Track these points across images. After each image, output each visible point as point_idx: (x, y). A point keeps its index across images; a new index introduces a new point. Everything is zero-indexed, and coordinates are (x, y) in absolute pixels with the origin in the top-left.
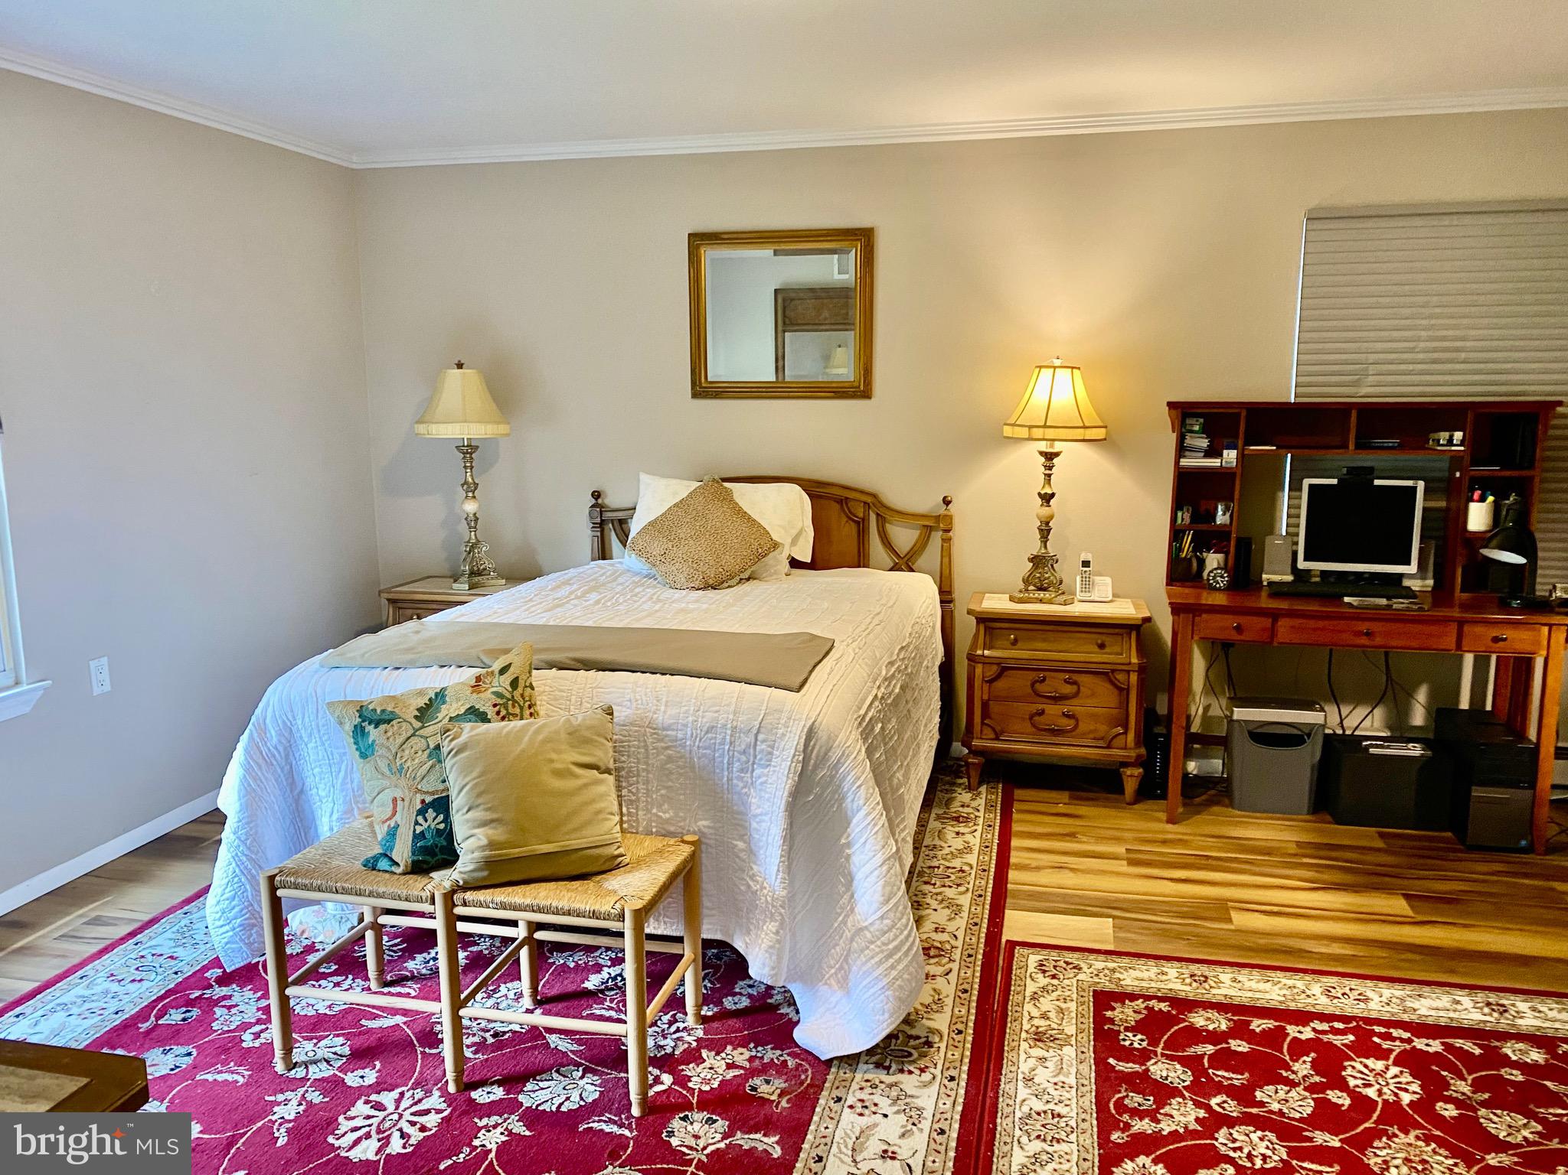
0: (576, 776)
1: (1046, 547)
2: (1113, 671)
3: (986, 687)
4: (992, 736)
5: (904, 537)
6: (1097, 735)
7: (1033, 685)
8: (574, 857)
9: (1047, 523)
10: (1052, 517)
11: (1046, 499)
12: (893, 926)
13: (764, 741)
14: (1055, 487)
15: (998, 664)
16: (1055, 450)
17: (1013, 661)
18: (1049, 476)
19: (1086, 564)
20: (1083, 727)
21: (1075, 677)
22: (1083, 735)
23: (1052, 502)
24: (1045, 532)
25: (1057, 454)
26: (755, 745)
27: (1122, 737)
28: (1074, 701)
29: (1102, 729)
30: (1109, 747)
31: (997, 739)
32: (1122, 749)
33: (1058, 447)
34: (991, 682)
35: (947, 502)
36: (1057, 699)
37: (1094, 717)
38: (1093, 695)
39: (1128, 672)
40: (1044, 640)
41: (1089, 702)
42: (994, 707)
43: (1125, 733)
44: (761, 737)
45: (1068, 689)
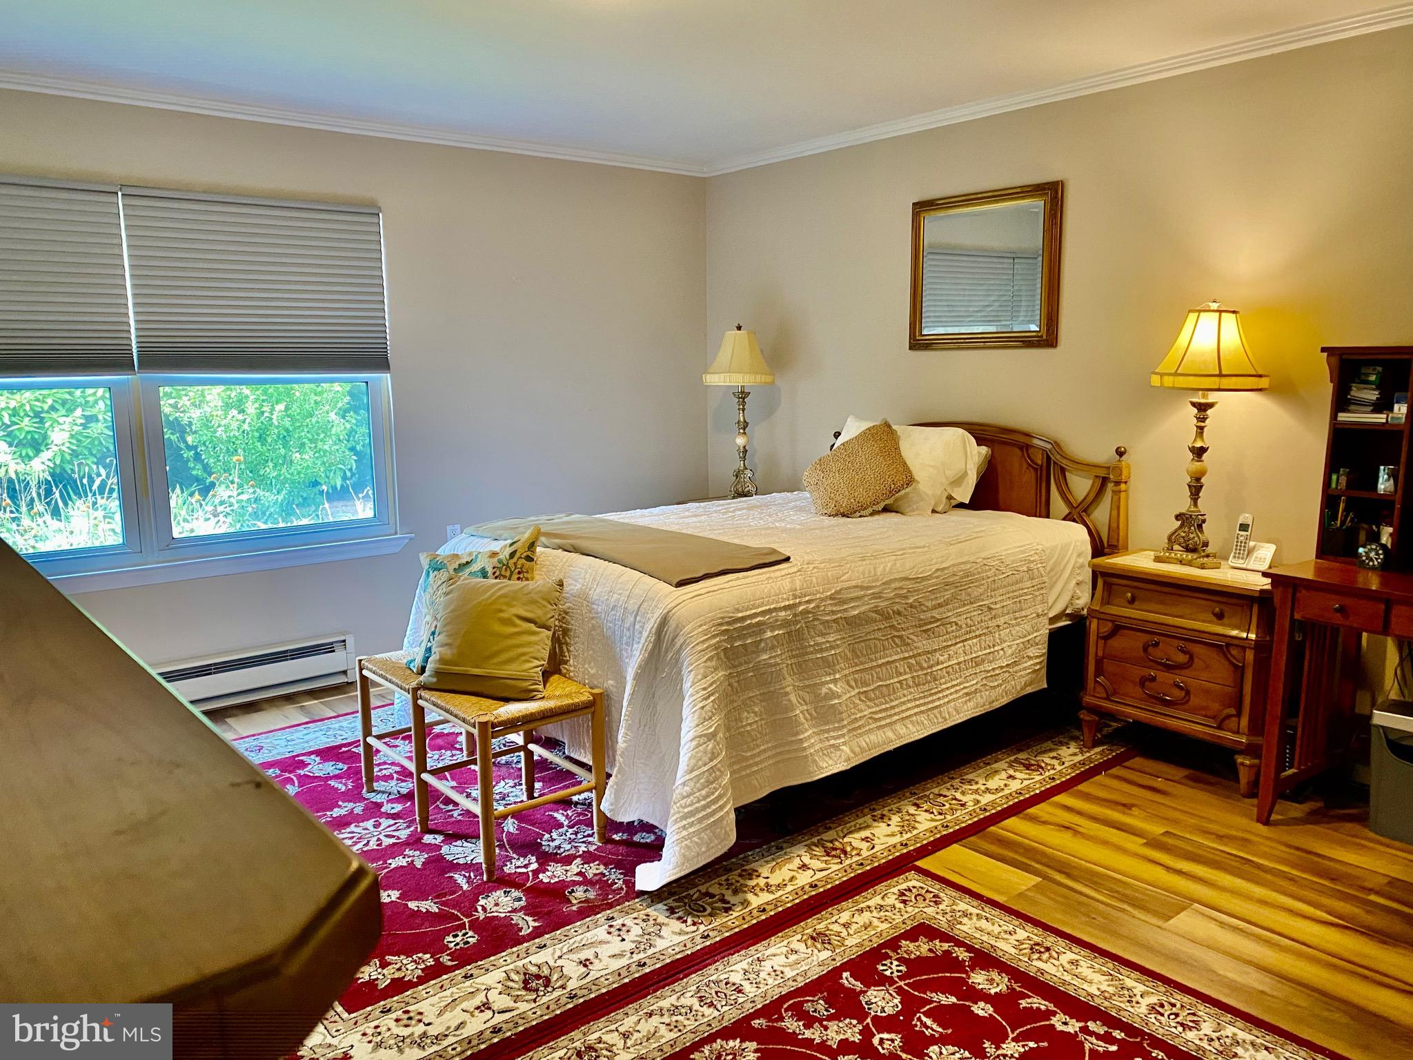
0: (515, 625)
1: (1196, 505)
2: (1228, 645)
3: (1101, 642)
4: (1104, 695)
5: (1081, 486)
6: (1209, 713)
7: (1145, 649)
8: (495, 682)
9: (1198, 480)
10: (1203, 473)
11: (1199, 452)
12: (691, 794)
13: (639, 622)
14: (1208, 440)
15: (1113, 621)
16: (1210, 400)
17: (1128, 621)
18: (1202, 428)
19: (1244, 527)
20: (1195, 701)
21: (1190, 646)
22: (1194, 711)
23: (1205, 456)
24: (1196, 490)
25: (1211, 405)
26: (634, 624)
27: (1234, 719)
28: (1186, 672)
29: (1216, 706)
30: (1219, 727)
31: (1107, 698)
32: (1233, 732)
33: (1212, 397)
34: (1106, 638)
35: (1120, 453)
36: (1169, 668)
37: (1207, 692)
38: (1207, 667)
39: (1244, 648)
40: (1162, 603)
41: (1205, 675)
42: (1109, 666)
43: (1239, 715)
44: (638, 618)
45: (1182, 658)
